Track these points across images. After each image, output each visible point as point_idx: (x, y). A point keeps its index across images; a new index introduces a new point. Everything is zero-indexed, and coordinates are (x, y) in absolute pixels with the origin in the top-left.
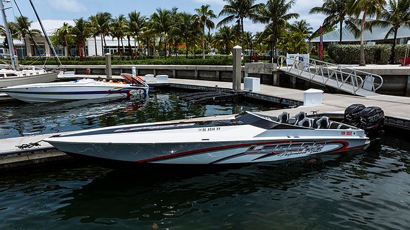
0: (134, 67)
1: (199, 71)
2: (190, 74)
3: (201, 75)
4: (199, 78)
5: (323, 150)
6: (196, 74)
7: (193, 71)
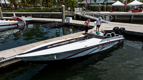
0: (14, 13)
1: (42, 15)
2: (38, 16)
3: (43, 16)
4: (42, 17)
5: (115, 44)
6: (41, 16)
7: (40, 14)
